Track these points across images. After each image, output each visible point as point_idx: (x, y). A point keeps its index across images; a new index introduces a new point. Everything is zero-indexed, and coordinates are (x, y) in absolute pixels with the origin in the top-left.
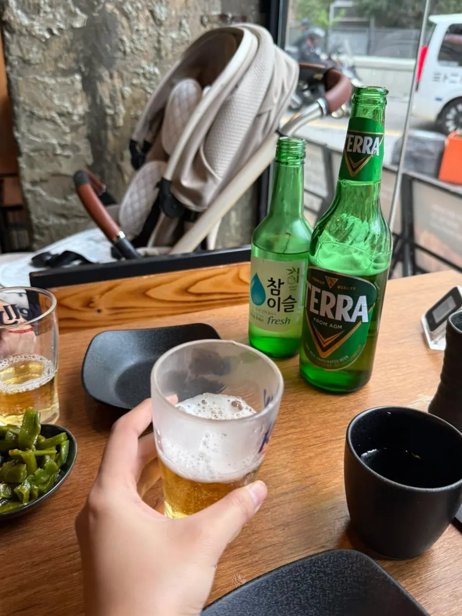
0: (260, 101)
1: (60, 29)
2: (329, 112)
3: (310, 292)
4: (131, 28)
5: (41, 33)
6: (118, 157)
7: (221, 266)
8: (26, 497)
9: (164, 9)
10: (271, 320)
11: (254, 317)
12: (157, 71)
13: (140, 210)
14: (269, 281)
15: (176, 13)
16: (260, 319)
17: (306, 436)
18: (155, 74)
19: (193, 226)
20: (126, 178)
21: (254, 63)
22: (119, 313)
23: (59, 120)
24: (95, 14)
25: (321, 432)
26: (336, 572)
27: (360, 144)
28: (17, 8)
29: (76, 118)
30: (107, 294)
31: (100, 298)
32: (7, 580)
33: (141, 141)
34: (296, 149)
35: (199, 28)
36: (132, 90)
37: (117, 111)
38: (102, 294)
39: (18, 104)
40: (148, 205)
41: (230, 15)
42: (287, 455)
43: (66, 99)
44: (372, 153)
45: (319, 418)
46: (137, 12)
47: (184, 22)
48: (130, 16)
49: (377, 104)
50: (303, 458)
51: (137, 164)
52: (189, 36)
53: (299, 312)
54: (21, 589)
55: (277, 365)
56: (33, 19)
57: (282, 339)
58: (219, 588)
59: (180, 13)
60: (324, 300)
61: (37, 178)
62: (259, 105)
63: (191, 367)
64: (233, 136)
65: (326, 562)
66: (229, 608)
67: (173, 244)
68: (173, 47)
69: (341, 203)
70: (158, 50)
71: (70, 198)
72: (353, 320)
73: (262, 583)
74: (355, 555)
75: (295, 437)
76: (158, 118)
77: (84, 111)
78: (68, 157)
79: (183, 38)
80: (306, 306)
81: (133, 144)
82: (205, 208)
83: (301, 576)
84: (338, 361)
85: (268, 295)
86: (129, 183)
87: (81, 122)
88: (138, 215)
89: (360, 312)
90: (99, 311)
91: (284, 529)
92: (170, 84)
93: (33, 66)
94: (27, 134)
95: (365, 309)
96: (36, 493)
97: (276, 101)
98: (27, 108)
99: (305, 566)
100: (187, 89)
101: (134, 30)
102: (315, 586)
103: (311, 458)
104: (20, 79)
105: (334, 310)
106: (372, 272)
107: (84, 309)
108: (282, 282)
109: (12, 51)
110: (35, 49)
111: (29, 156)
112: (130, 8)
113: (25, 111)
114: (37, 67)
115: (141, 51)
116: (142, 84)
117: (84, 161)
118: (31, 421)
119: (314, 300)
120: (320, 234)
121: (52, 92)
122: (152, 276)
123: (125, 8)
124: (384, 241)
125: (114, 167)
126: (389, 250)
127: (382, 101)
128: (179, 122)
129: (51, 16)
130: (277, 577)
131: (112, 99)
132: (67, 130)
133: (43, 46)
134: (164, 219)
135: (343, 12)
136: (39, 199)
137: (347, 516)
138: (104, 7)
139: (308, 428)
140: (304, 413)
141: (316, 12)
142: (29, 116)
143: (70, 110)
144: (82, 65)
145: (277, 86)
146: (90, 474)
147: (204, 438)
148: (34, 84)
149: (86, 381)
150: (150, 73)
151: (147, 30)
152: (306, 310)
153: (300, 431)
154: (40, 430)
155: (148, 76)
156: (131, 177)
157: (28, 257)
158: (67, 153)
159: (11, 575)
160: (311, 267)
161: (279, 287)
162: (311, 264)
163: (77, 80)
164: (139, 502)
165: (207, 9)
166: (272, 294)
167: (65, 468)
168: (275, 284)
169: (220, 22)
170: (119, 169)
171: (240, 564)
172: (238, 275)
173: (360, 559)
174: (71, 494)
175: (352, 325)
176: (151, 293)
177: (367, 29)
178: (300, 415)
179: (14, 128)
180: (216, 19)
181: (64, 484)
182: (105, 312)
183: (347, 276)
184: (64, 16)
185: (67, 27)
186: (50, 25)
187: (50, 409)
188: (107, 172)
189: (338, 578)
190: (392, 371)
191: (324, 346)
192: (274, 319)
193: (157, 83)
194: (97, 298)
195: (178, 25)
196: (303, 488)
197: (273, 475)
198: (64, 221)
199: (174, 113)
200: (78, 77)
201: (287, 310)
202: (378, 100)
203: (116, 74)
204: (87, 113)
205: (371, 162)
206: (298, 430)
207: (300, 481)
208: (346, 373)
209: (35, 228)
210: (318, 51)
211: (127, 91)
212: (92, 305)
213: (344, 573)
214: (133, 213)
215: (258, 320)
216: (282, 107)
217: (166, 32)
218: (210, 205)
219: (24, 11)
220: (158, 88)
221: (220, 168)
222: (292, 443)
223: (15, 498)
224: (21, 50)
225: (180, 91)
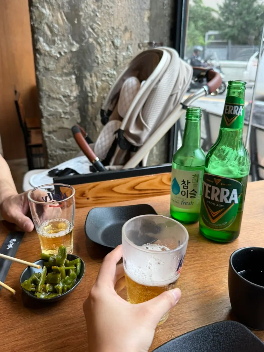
0: (172, 88)
1: (65, 52)
2: (210, 93)
3: (205, 187)
4: (102, 50)
5: (55, 54)
6: (94, 118)
7: (152, 175)
8: (61, 290)
9: (119, 41)
10: (183, 203)
11: (174, 201)
12: (115, 73)
13: (105, 146)
14: (182, 181)
15: (125, 42)
16: (177, 202)
17: (205, 265)
18: (114, 75)
19: (135, 154)
20: (98, 129)
21: (169, 68)
22: (98, 200)
23: (63, 99)
24: (83, 44)
25: (213, 263)
26: (226, 333)
27: (232, 110)
28: (44, 42)
29: (72, 98)
30: (92, 190)
31: (89, 191)
32: (52, 333)
33: (106, 110)
34: (197, 113)
35: (137, 50)
36: (102, 83)
37: (94, 94)
38: (90, 189)
39: (42, 90)
40: (109, 143)
41: (154, 42)
42: (195, 275)
43: (67, 88)
44: (238, 114)
45: (211, 256)
46: (105, 42)
47: (130, 47)
48: (101, 45)
49: (240, 89)
50: (204, 276)
51: (104, 122)
52: (132, 54)
53: (199, 198)
54: (60, 337)
55: (185, 227)
56: (51, 48)
57: (189, 214)
58: (162, 341)
59: (127, 42)
60: (213, 191)
61: (51, 130)
62: (171, 90)
63: (141, 229)
64: (157, 106)
65: (220, 327)
66: (170, 349)
67: (124, 164)
68: (123, 60)
69: (222, 140)
70: (116, 62)
71: (68, 140)
72: (230, 202)
73: (187, 337)
74: (236, 324)
75: (199, 265)
76: (116, 97)
77: (76, 94)
78: (67, 119)
79: (129, 55)
80: (203, 195)
81: (102, 111)
82: (142, 144)
83: (207, 335)
84: (221, 225)
85: (182, 189)
86: (100, 133)
87: (75, 100)
88: (104, 149)
89: (233, 198)
90: (88, 199)
91: (195, 313)
92: (123, 80)
93: (51, 72)
94: (46, 107)
95: (236, 196)
96: (66, 289)
97: (180, 87)
98: (47, 93)
99: (209, 329)
100: (132, 82)
101: (103, 52)
102: (215, 340)
103: (208, 277)
104: (44, 78)
105: (219, 197)
106: (240, 176)
107: (80, 197)
108: (189, 182)
109: (40, 64)
110: (52, 63)
111: (47, 118)
112: (101, 40)
113: (46, 94)
114: (53, 72)
115: (107, 62)
116: (107, 80)
117: (76, 121)
118: (63, 252)
119: (207, 191)
120: (211, 156)
121: (60, 85)
122: (116, 180)
123: (99, 40)
124: (245, 160)
125: (92, 123)
126: (248, 165)
127: (243, 88)
128: (127, 99)
129: (60, 46)
130: (195, 334)
131: (91, 88)
132: (68, 104)
133: (56, 61)
134: (120, 151)
135: (213, 37)
136: (52, 141)
137: (229, 307)
138: (88, 40)
139: (206, 261)
140: (203, 253)
141: (198, 38)
142: (48, 97)
143: (69, 94)
144: (76, 70)
145: (181, 80)
146: (91, 281)
147: (149, 265)
148: (51, 81)
149: (87, 233)
150: (111, 74)
151: (110, 52)
152: (203, 197)
153: (202, 263)
154: (67, 256)
155: (110, 75)
156: (101, 129)
157: (46, 172)
158: (67, 117)
159: (54, 331)
160: (206, 174)
161: (188, 185)
162: (205, 172)
163: (73, 79)
164: (116, 295)
165: (142, 40)
166: (184, 188)
167: (79, 277)
168: (185, 183)
169: (149, 46)
170: (94, 124)
171: (173, 329)
172: (161, 179)
173: (239, 326)
174: (82, 291)
175: (229, 205)
176: (115, 189)
177: (227, 46)
178: (201, 254)
179: (40, 103)
180: (147, 45)
181: (79, 286)
182: (91, 199)
183: (227, 178)
184: (67, 45)
185: (69, 51)
186: (60, 50)
187: (69, 247)
188: (88, 126)
189: (227, 336)
190: (251, 232)
191: (214, 216)
192: (184, 202)
193: (115, 80)
194: (87, 191)
195: (126, 48)
196: (205, 292)
197: (188, 285)
198: (64, 153)
199: (125, 95)
200: (74, 77)
201: (192, 197)
202: (241, 87)
203: (93, 75)
204: (78, 96)
205: (238, 119)
206: (200, 262)
207: (203, 288)
208: (225, 232)
209: (49, 156)
210: (199, 59)
211: (99, 83)
212: (84, 195)
213: (230, 333)
214: (102, 148)
215: (176, 203)
216: (184, 90)
217: (120, 52)
218: (144, 143)
219: (47, 44)
220: (116, 82)
221: (150, 123)
222: (198, 269)
223: (55, 291)
224: (45, 63)
225: (128, 84)
